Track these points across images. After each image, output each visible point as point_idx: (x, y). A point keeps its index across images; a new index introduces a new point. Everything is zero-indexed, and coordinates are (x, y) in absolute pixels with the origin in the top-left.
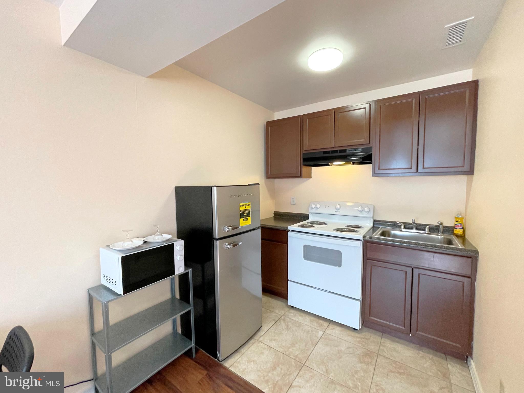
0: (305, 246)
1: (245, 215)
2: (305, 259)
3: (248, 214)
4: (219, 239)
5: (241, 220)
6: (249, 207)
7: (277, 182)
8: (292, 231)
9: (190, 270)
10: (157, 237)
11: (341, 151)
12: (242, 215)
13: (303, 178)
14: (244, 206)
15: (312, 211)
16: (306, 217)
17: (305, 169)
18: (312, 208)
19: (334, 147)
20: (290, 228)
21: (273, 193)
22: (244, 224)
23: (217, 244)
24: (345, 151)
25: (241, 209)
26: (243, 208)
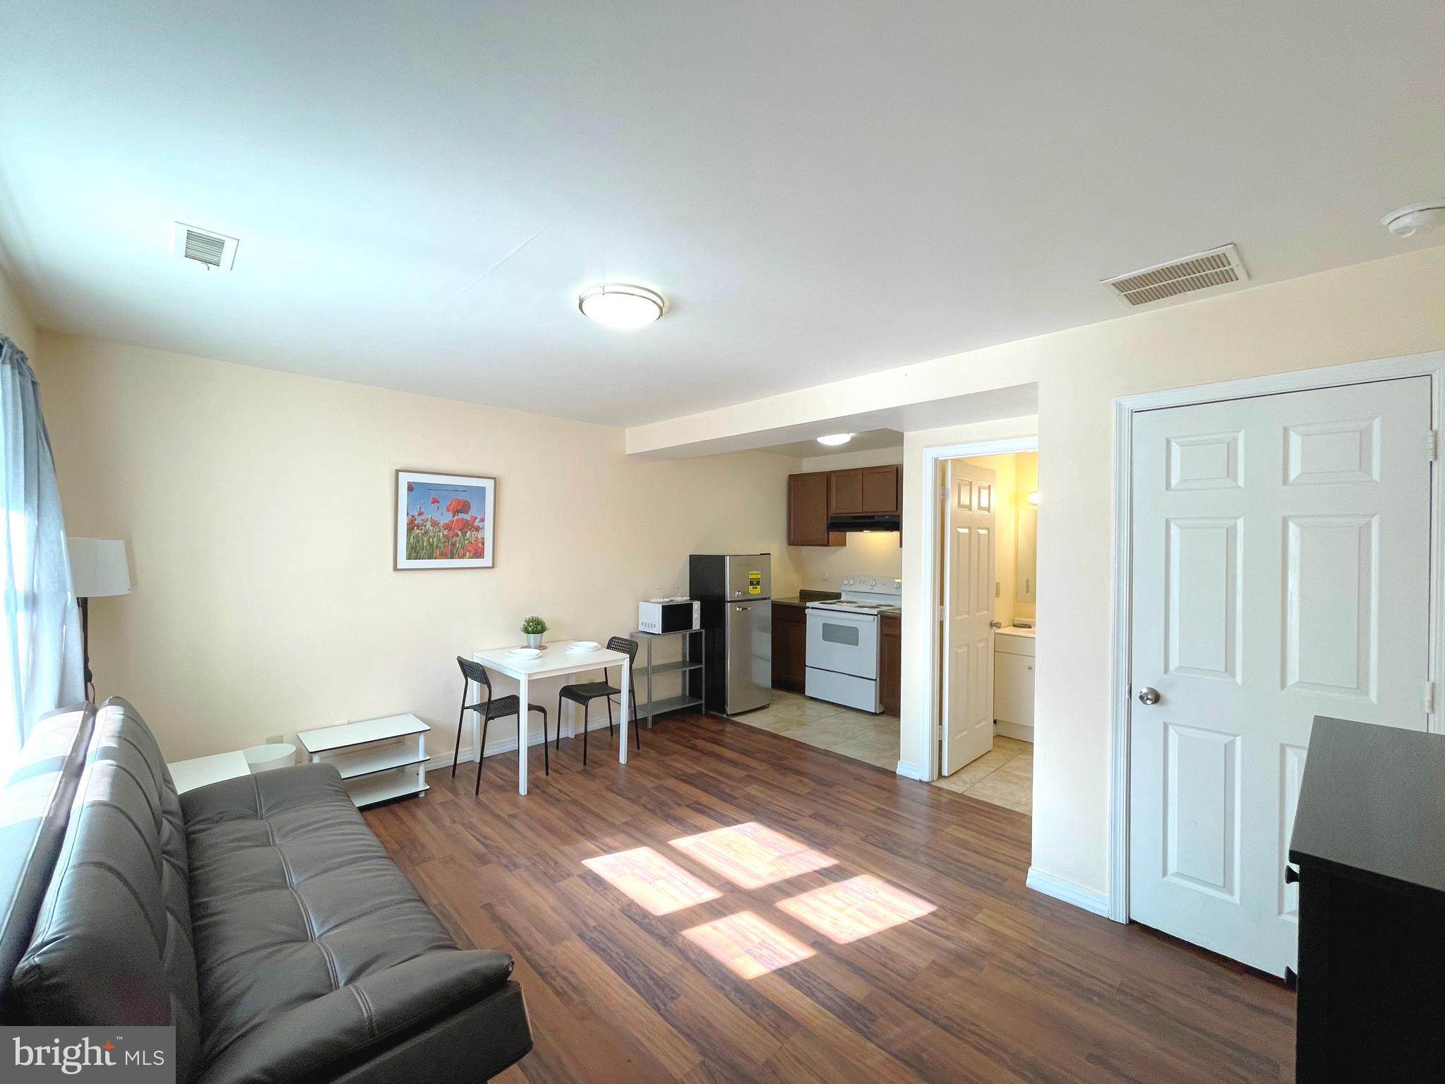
0: (824, 625)
1: (754, 583)
2: (824, 640)
3: (758, 583)
4: (731, 602)
5: (751, 587)
6: (759, 576)
7: (805, 550)
8: (812, 608)
9: (703, 631)
10: (678, 598)
11: (869, 517)
12: (752, 583)
13: (832, 546)
14: (754, 575)
15: (844, 588)
16: (837, 596)
17: (833, 535)
18: (845, 585)
19: (862, 512)
20: (808, 604)
21: (798, 565)
22: (755, 591)
23: (728, 606)
24: (873, 517)
25: (750, 577)
26: (753, 577)
